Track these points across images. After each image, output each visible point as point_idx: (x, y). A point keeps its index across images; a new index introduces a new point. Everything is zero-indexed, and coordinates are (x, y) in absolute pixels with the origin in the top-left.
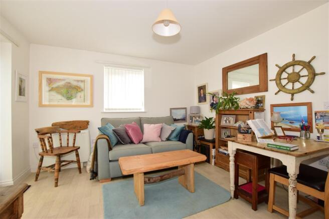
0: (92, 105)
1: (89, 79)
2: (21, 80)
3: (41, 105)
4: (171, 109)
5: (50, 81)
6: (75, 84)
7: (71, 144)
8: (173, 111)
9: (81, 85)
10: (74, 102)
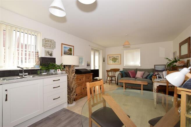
0: (121, 64)
1: (120, 55)
2: (104, 58)
3: (108, 64)
4: (155, 65)
5: (110, 57)
6: (116, 57)
7: (114, 75)
8: (156, 66)
9: (118, 58)
10: (116, 63)
